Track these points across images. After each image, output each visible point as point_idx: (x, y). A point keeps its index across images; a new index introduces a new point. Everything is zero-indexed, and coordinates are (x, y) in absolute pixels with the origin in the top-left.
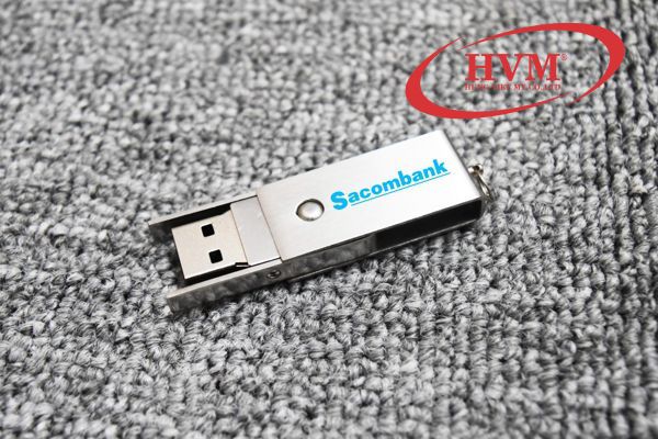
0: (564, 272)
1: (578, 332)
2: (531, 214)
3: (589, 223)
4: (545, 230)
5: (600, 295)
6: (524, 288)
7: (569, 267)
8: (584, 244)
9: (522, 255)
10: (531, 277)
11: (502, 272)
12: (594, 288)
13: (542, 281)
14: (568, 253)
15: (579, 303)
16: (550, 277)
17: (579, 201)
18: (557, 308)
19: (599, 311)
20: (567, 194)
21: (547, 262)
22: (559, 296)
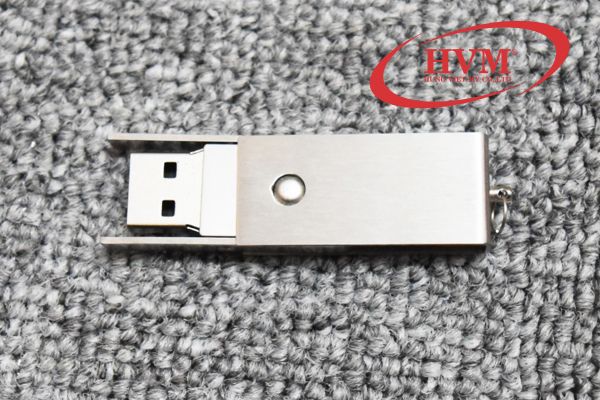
0: (550, 115)
1: (556, 188)
2: (521, 38)
3: (586, 53)
4: (534, 60)
5: (586, 144)
6: (503, 134)
7: (556, 108)
8: (577, 79)
9: (504, 94)
10: (511, 121)
11: (481, 115)
12: (581, 135)
13: (524, 126)
14: (557, 92)
15: (561, 155)
16: (534, 121)
17: (580, 22)
18: (536, 161)
19: (582, 164)
20: (566, 11)
21: (532, 103)
22: (540, 145)
